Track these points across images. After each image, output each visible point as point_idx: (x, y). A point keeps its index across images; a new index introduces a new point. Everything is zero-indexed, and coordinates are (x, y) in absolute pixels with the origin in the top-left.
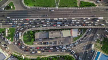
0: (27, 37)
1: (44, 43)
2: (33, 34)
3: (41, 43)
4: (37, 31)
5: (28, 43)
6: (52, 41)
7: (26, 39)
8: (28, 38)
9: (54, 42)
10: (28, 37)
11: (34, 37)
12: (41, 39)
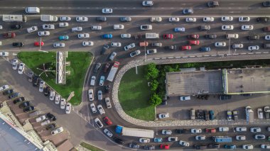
0: (134, 90)
1: (196, 113)
2: (161, 79)
3: (188, 115)
4: (173, 66)
5: (137, 111)
6: (231, 107)
7: (132, 96)
8: (137, 94)
9: (235, 113)
10: (137, 87)
11: (162, 89)
12: (188, 98)
